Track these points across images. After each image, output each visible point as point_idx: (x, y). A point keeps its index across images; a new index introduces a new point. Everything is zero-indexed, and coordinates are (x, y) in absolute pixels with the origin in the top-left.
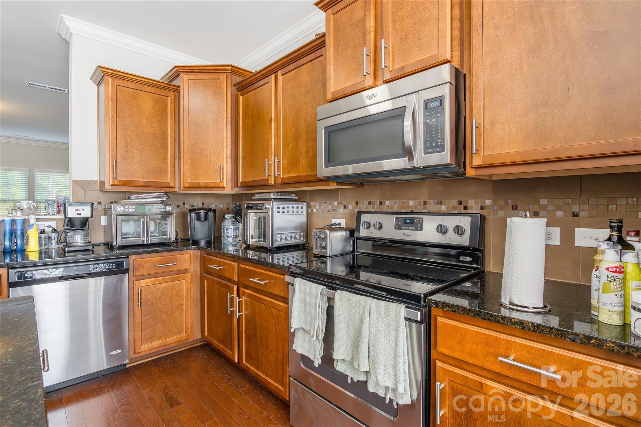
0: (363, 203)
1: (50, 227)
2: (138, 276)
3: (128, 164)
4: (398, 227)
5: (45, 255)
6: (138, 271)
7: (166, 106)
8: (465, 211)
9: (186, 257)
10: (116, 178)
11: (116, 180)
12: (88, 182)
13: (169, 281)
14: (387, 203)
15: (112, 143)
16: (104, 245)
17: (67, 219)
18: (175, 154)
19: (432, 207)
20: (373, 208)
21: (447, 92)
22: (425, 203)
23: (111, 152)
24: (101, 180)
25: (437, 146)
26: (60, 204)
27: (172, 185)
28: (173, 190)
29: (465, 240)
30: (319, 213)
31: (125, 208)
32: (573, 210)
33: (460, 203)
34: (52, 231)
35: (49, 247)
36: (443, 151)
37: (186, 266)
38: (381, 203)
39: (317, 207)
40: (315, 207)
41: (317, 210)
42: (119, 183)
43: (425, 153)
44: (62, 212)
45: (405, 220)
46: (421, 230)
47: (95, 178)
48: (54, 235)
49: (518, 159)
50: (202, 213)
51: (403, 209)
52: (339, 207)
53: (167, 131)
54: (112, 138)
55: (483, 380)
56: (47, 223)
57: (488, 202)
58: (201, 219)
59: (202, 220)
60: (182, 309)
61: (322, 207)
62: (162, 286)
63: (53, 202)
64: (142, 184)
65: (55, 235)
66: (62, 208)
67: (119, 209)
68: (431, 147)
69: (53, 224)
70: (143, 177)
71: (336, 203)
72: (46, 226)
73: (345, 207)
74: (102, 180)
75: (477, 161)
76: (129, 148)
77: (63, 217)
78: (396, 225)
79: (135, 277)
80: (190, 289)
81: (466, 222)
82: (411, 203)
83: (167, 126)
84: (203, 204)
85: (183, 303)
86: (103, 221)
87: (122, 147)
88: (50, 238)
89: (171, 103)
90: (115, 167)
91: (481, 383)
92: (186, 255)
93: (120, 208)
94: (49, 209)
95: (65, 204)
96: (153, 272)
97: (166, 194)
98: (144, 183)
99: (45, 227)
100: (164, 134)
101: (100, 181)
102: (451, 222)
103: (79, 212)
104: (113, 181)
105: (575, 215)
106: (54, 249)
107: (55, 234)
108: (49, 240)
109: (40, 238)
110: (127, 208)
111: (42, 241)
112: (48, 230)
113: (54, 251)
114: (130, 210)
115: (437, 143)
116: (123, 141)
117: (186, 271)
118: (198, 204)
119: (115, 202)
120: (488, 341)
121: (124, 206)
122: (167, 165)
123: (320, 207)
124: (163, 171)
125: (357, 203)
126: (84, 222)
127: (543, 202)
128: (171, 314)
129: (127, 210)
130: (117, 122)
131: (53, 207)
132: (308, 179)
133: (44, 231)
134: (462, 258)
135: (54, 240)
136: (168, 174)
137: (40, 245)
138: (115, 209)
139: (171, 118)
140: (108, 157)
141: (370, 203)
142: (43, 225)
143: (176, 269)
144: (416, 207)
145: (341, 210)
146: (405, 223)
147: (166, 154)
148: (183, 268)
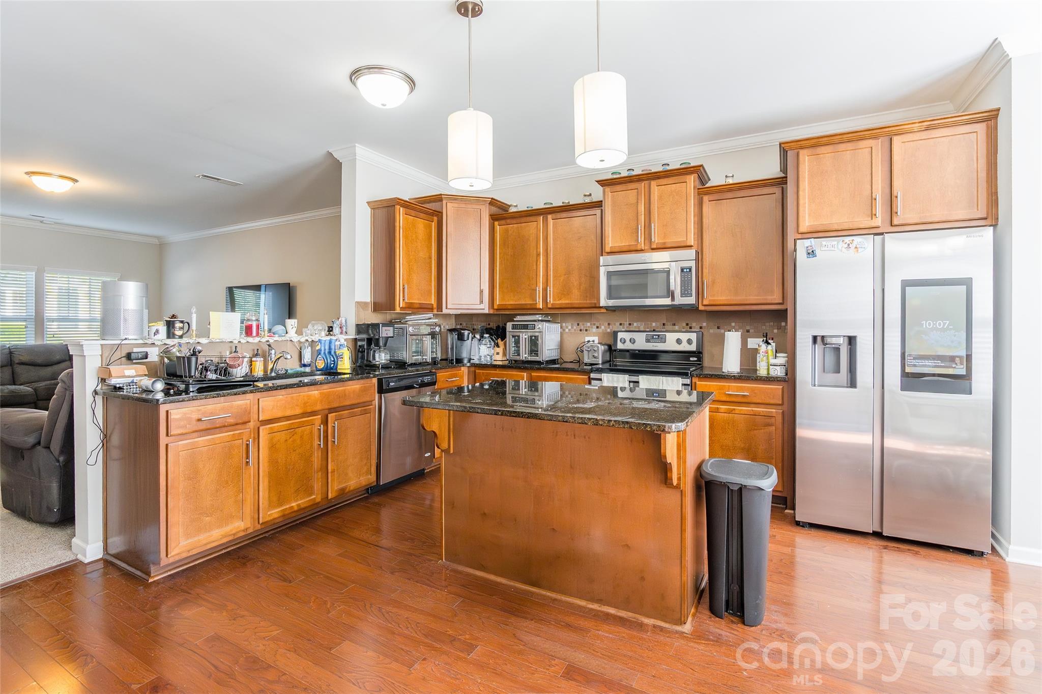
0: (615, 324)
4: (648, 341)
7: (431, 231)
8: (691, 330)
11: (404, 302)
14: (635, 324)
19: (669, 327)
20: (623, 328)
21: (693, 264)
22: (664, 324)
25: (688, 294)
27: (435, 306)
29: (693, 348)
30: (571, 333)
32: (747, 329)
33: (687, 324)
36: (692, 296)
38: (630, 324)
39: (570, 327)
40: (567, 327)
41: (569, 330)
42: (406, 305)
43: (681, 297)
45: (653, 336)
46: (665, 342)
49: (726, 303)
50: (466, 333)
51: (648, 328)
52: (592, 328)
53: (432, 254)
54: (402, 264)
55: (718, 406)
57: (704, 324)
58: (465, 338)
61: (575, 327)
67: (411, 330)
68: (685, 294)
70: (418, 299)
71: (589, 324)
73: (598, 327)
75: (705, 302)
76: (411, 272)
78: (646, 340)
81: (693, 336)
82: (654, 324)
83: (432, 250)
89: (435, 228)
91: (718, 408)
92: (461, 371)
93: (412, 328)
94: (336, 330)
102: (684, 337)
105: (748, 331)
115: (688, 292)
116: (408, 265)
120: (721, 388)
122: (432, 287)
123: (572, 328)
124: (429, 293)
125: (609, 324)
127: (733, 324)
132: (581, 306)
134: (691, 359)
136: (432, 296)
139: (434, 243)
141: (621, 324)
144: (658, 328)
145: (594, 330)
146: (653, 338)
147: (431, 277)
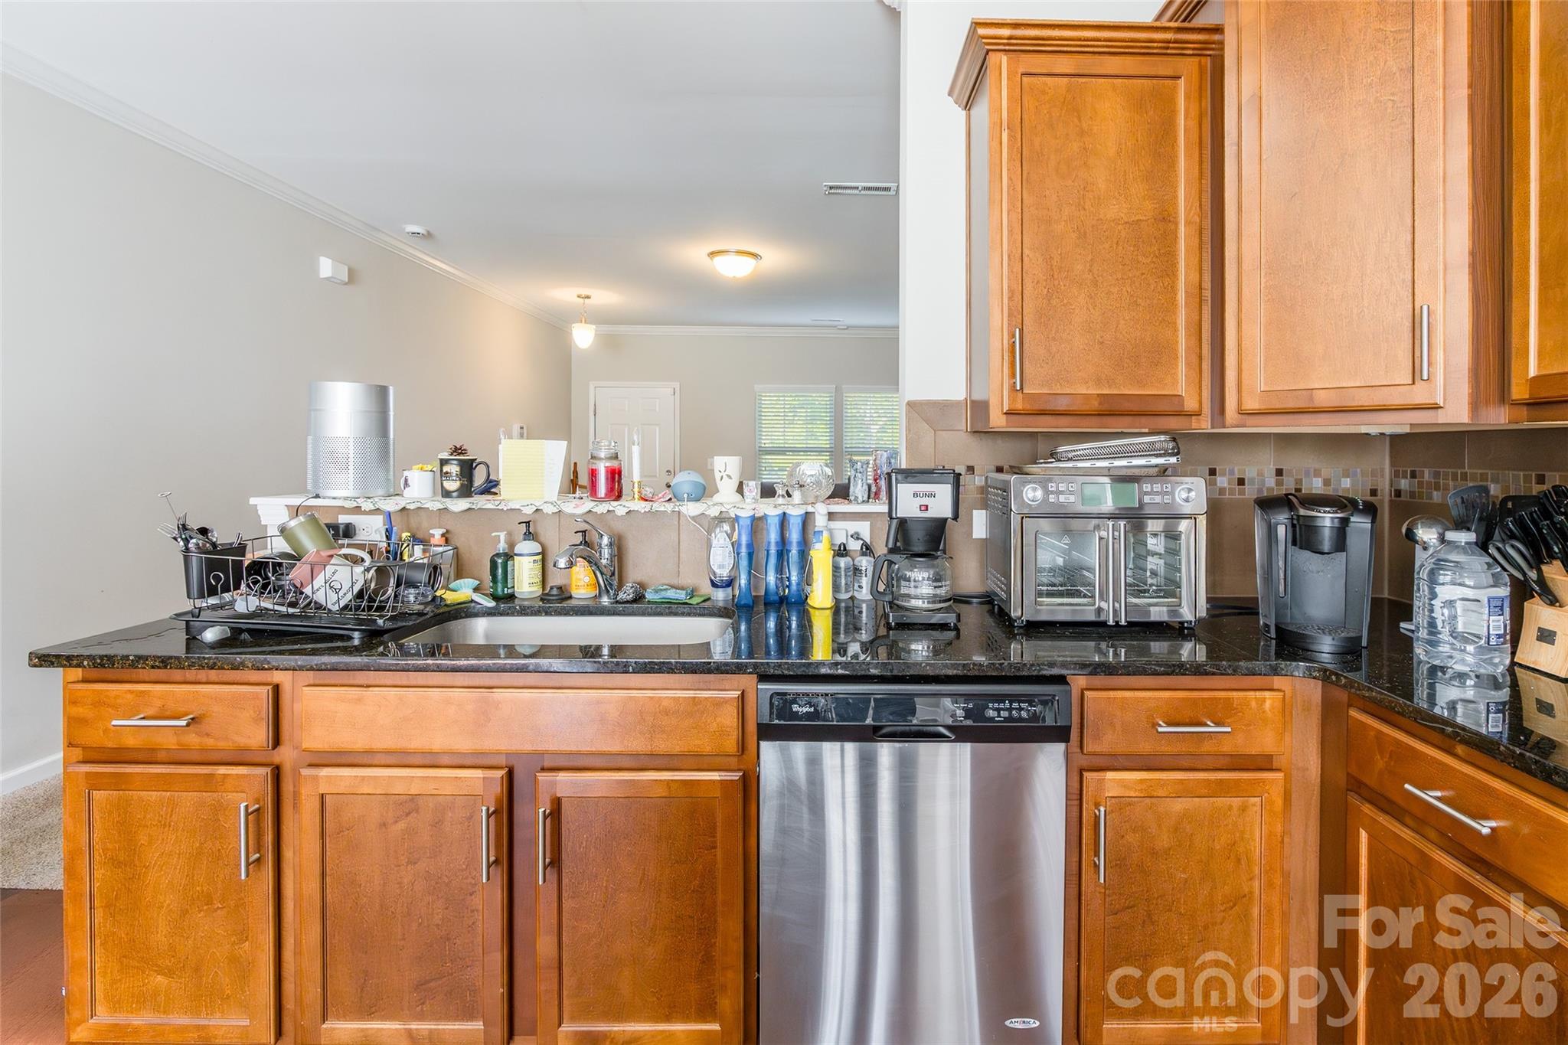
1: (858, 539)
2: (1094, 754)
3: (1054, 339)
5: (846, 616)
6: (1097, 738)
7: (1173, 112)
9: (1268, 705)
10: (1022, 388)
11: (1020, 394)
12: (944, 406)
13: (1204, 791)
15: (1011, 271)
16: (981, 603)
17: (895, 522)
18: (1201, 288)
23: (1006, 301)
24: (973, 398)
26: (879, 472)
27: (1190, 404)
28: (1194, 425)
31: (1047, 492)
34: (862, 548)
35: (856, 594)
37: (1265, 742)
42: (1028, 407)
44: (883, 495)
47: (957, 392)
48: (865, 563)
50: (1327, 519)
53: (1175, 204)
54: (1009, 256)
56: (853, 526)
58: (1321, 543)
59: (1326, 547)
60: (1246, 916)
62: (1179, 806)
63: (865, 466)
64: (1095, 405)
65: (867, 561)
66: (883, 483)
67: (1031, 495)
69: (864, 528)
70: (1098, 382)
72: (850, 534)
74: (976, 397)
76: (1056, 282)
77: (885, 509)
79: (1087, 757)
80: (1282, 842)
83: (1175, 188)
84: (1279, 472)
85: (1251, 893)
86: (980, 524)
87: (1038, 282)
88: (857, 571)
89: (1187, 97)
90: (1016, 354)
92: (1267, 694)
93: (1034, 490)
94: (857, 484)
95: (889, 475)
96: (1145, 747)
97: (1174, 440)
98: (1100, 404)
99: (847, 536)
100: (1166, 218)
101: (973, 402)
103: (925, 501)
104: (1012, 399)
106: (864, 601)
107: (868, 558)
108: (855, 574)
109: (836, 568)
110: (1052, 492)
111: (840, 577)
112: (854, 546)
113: (864, 606)
114: (1062, 498)
116: (1040, 260)
117: (1264, 763)
118: (1260, 474)
119: (1016, 470)
121: (1043, 484)
122: (1176, 330)
124: (1160, 354)
126: (937, 531)
128: (1206, 927)
129: (1052, 498)
130: (1024, 197)
131: (864, 479)
133: (845, 549)
135: (866, 576)
136: (1177, 366)
137: (836, 588)
138: (1019, 495)
139: (1188, 156)
140: (998, 319)
142: (842, 531)
143: (1227, 747)
147: (1172, 289)
148: (1254, 751)
